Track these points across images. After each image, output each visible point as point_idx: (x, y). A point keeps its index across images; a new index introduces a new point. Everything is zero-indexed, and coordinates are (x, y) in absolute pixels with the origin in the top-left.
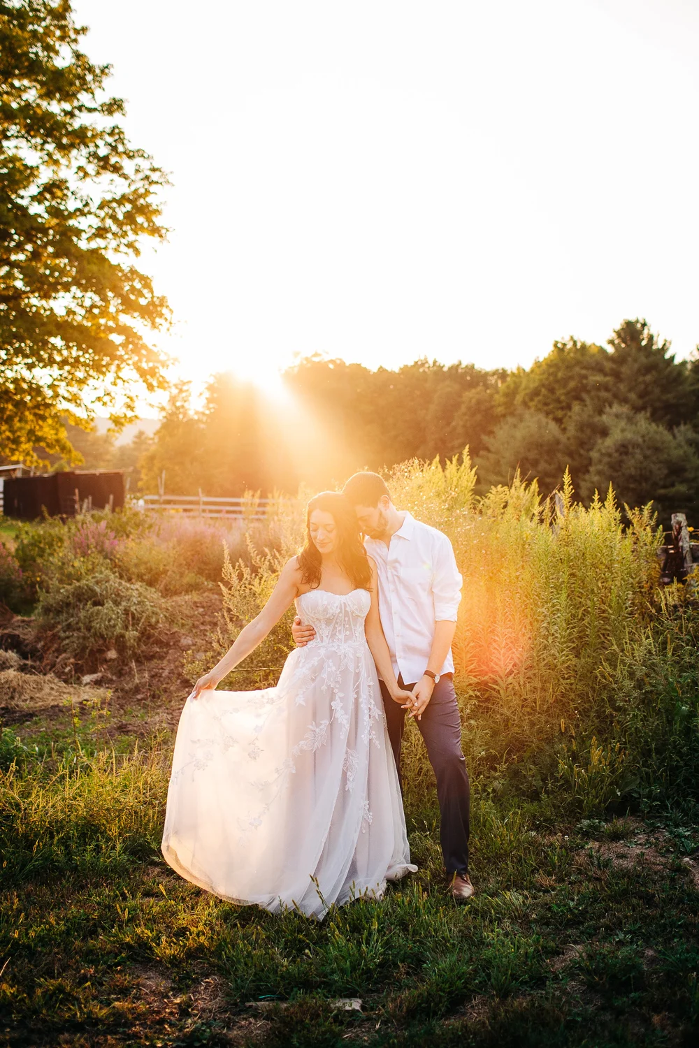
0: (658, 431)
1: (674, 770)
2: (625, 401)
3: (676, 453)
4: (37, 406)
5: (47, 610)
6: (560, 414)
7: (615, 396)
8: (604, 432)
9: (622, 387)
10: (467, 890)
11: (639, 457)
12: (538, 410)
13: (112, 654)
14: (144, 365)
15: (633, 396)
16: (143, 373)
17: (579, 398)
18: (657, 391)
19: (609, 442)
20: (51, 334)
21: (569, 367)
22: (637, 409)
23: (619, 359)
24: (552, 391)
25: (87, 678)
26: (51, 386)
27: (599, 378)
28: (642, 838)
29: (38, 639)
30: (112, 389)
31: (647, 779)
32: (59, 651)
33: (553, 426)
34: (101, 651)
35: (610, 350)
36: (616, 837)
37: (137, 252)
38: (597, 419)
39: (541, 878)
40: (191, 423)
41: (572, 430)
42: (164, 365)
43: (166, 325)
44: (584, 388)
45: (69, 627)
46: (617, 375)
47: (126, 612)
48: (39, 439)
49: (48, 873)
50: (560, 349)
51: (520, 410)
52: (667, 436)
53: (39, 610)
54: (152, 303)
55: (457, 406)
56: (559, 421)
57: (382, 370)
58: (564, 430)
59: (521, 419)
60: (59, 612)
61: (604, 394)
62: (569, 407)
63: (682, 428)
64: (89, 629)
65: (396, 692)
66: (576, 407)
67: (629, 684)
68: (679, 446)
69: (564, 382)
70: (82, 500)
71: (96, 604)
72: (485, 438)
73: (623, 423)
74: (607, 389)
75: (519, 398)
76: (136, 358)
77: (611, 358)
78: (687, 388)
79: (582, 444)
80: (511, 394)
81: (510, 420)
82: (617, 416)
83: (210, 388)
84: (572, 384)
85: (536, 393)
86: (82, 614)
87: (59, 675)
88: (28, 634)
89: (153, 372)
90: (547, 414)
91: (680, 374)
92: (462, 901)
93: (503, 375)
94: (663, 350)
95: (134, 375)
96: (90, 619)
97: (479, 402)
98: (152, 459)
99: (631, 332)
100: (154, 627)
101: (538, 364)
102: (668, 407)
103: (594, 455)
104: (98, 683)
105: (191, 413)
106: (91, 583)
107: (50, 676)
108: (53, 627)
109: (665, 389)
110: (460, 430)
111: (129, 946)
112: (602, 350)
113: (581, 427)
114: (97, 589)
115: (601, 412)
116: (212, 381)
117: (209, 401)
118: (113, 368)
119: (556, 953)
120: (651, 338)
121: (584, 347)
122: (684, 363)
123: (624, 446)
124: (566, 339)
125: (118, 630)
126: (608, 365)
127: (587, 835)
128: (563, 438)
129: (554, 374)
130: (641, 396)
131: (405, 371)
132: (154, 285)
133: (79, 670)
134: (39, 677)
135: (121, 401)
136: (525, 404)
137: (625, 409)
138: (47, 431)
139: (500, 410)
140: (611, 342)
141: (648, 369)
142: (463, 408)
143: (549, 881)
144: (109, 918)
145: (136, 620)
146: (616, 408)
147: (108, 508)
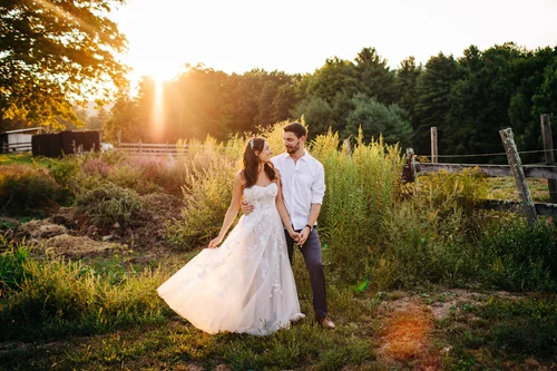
0: (381, 107)
1: (419, 268)
2: (364, 91)
3: (390, 119)
4: (57, 95)
5: (80, 203)
6: (329, 98)
7: (359, 89)
8: (353, 108)
9: (362, 84)
10: (331, 324)
11: (371, 120)
12: (318, 96)
13: (117, 225)
14: (114, 72)
15: (367, 88)
16: (113, 77)
17: (339, 90)
18: (380, 86)
19: (356, 113)
20: (63, 55)
21: (334, 73)
22: (370, 95)
23: (361, 69)
24: (325, 85)
25: (105, 238)
26: (64, 84)
27: (350, 79)
28: (407, 299)
29: (75, 219)
30: (96, 85)
31: (406, 273)
32: (89, 224)
33: (326, 104)
34: (111, 224)
35: (356, 64)
36: (395, 299)
37: (108, 9)
38: (349, 101)
39: (363, 317)
40: (131, 104)
41: (336, 106)
42: (124, 71)
43: (126, 50)
44: (342, 84)
45: (93, 212)
46: (359, 77)
47: (123, 203)
48: (59, 113)
49: (126, 326)
50: (329, 63)
51: (309, 96)
52: (386, 109)
53: (76, 203)
54: (117, 38)
55: (275, 93)
56: (329, 101)
57: (234, 75)
58: (332, 106)
59: (309, 101)
60: (86, 205)
61: (353, 87)
62: (334, 94)
63: (393, 105)
64: (104, 212)
65: (292, 233)
66: (338, 94)
67: (396, 229)
68: (392, 115)
69: (331, 81)
70: (77, 146)
71: (107, 199)
72: (290, 111)
73: (363, 103)
74: (354, 85)
75: (308, 90)
76: (109, 68)
77: (357, 69)
78: (395, 84)
79: (341, 114)
80: (303, 88)
81: (303, 101)
82: (360, 99)
83: (141, 84)
84: (336, 82)
85: (317, 87)
86: (100, 205)
87: (90, 236)
88: (69, 216)
89: (119, 76)
90: (323, 98)
91: (392, 77)
92: (329, 328)
93: (299, 77)
94: (384, 64)
95: (108, 77)
96: (105, 207)
97: (286, 92)
98: (110, 123)
99: (367, 54)
100: (138, 211)
101: (318, 72)
102: (386, 94)
103: (348, 120)
104: (111, 240)
105: (131, 98)
106: (103, 188)
107: (86, 237)
108: (84, 212)
109: (384, 85)
110: (277, 107)
111: (179, 354)
112: (351, 64)
113: (341, 105)
114: (107, 191)
115: (351, 97)
116: (142, 80)
117: (140, 91)
118: (96, 74)
119: (378, 347)
120: (377, 58)
121: (342, 62)
122: (394, 71)
123: (363, 115)
124: (333, 58)
125: (120, 213)
126: (355, 72)
127: (382, 298)
128: (332, 111)
129: (326, 77)
130: (372, 89)
131: (247, 75)
132: (118, 28)
133: (101, 234)
134: (81, 238)
135: (101, 92)
136: (311, 92)
137: (364, 96)
138: (62, 108)
139: (298, 96)
140: (356, 60)
141: (376, 74)
142: (278, 95)
143: (368, 318)
144: (165, 344)
145: (128, 207)
146: (359, 95)
147: (92, 150)
